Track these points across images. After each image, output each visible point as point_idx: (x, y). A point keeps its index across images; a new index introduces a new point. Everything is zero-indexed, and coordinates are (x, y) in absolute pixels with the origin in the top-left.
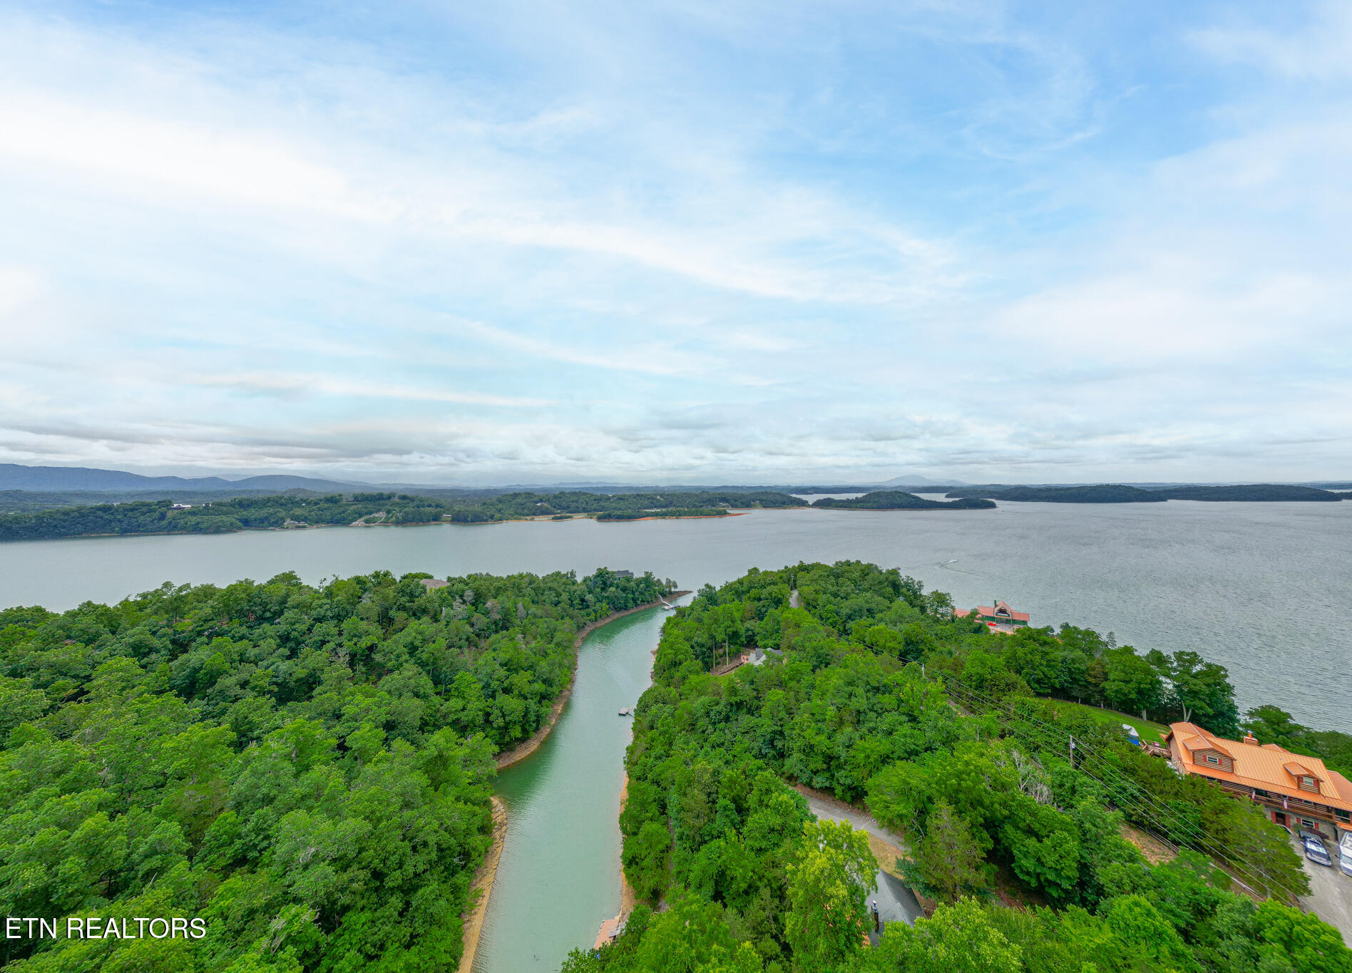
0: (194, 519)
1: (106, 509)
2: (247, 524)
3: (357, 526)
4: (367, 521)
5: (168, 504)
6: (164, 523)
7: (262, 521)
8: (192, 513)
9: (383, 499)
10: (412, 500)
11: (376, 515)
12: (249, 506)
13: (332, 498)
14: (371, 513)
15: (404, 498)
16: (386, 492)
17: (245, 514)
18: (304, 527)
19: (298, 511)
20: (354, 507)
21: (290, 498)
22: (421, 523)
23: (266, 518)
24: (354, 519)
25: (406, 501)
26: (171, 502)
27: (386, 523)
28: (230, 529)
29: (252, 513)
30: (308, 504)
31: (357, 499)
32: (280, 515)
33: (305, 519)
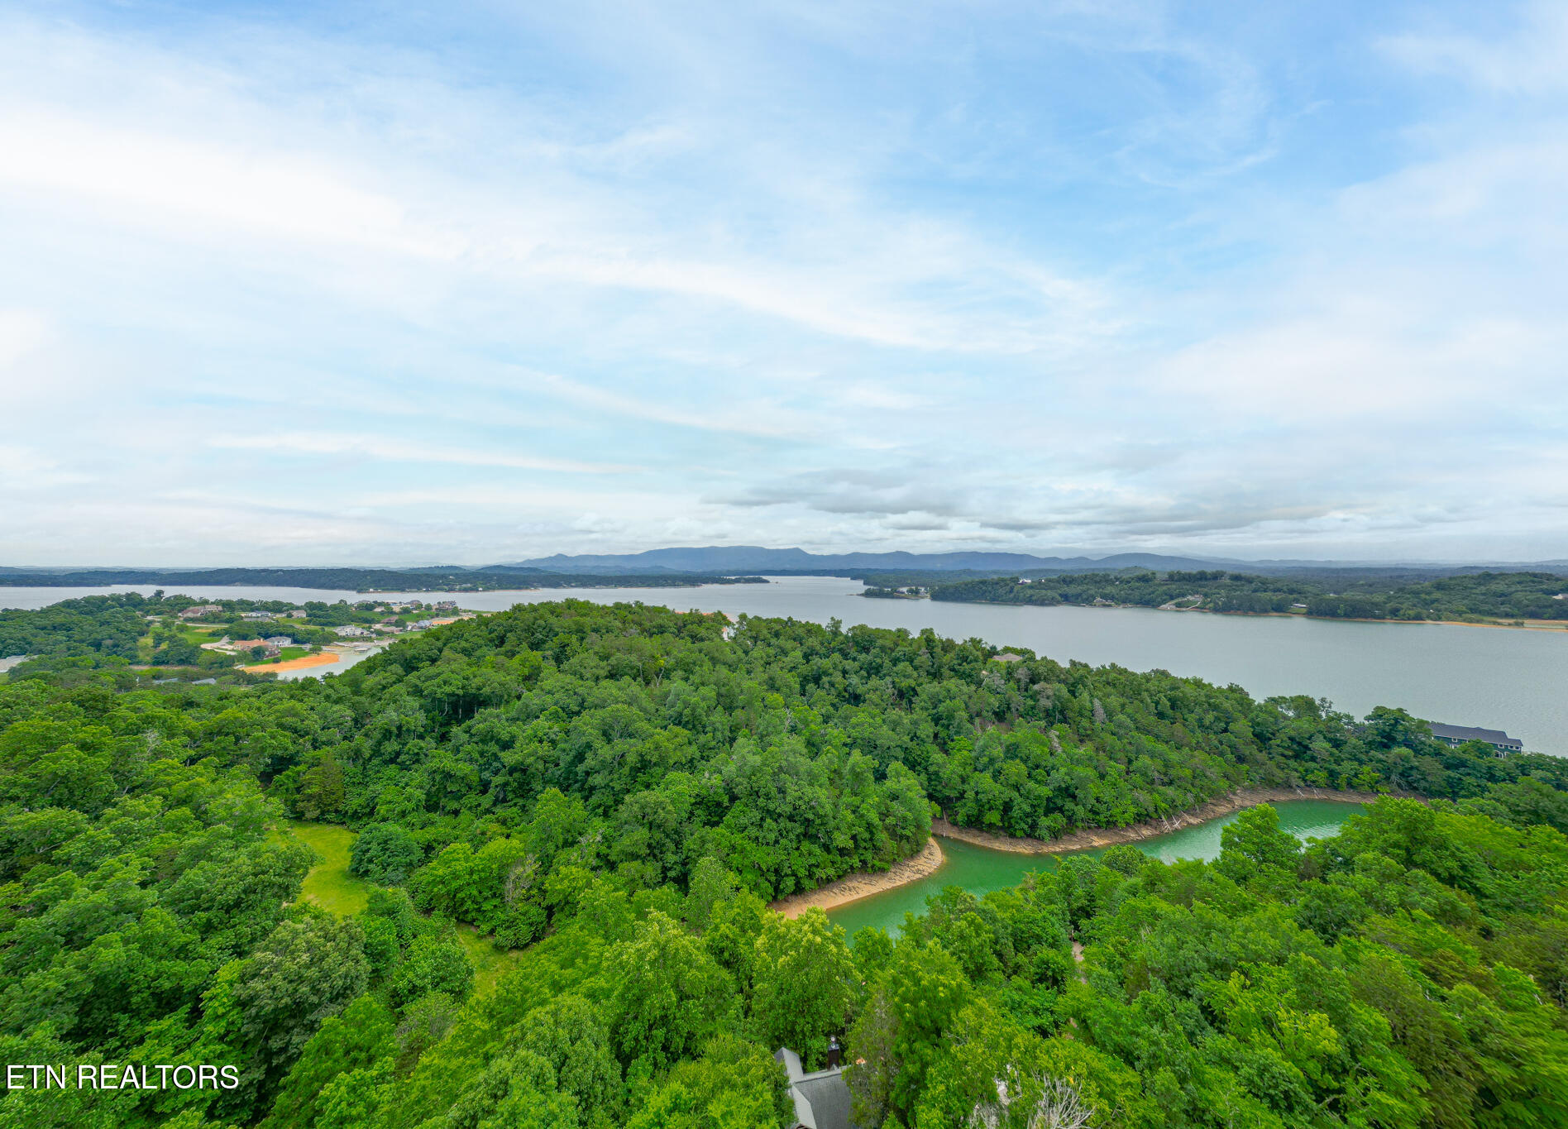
0: (1030, 592)
1: (983, 582)
2: (1067, 599)
3: (1164, 610)
4: (1179, 605)
5: (1015, 580)
6: (1012, 595)
7: (1078, 596)
8: (1031, 587)
9: (1206, 579)
10: (1249, 581)
11: (1190, 598)
12: (1071, 582)
13: (1144, 576)
14: (1183, 595)
15: (1236, 578)
16: (1209, 570)
17: (1066, 589)
18: (1110, 606)
19: (1109, 589)
20: (1165, 588)
21: (1104, 576)
22: (1251, 613)
23: (1080, 595)
24: (1164, 602)
25: (1239, 583)
26: (1018, 579)
27: (1201, 609)
28: (1052, 602)
29: (1072, 590)
30: (1121, 582)
31: (1173, 578)
32: (1091, 592)
33: (1113, 598)
